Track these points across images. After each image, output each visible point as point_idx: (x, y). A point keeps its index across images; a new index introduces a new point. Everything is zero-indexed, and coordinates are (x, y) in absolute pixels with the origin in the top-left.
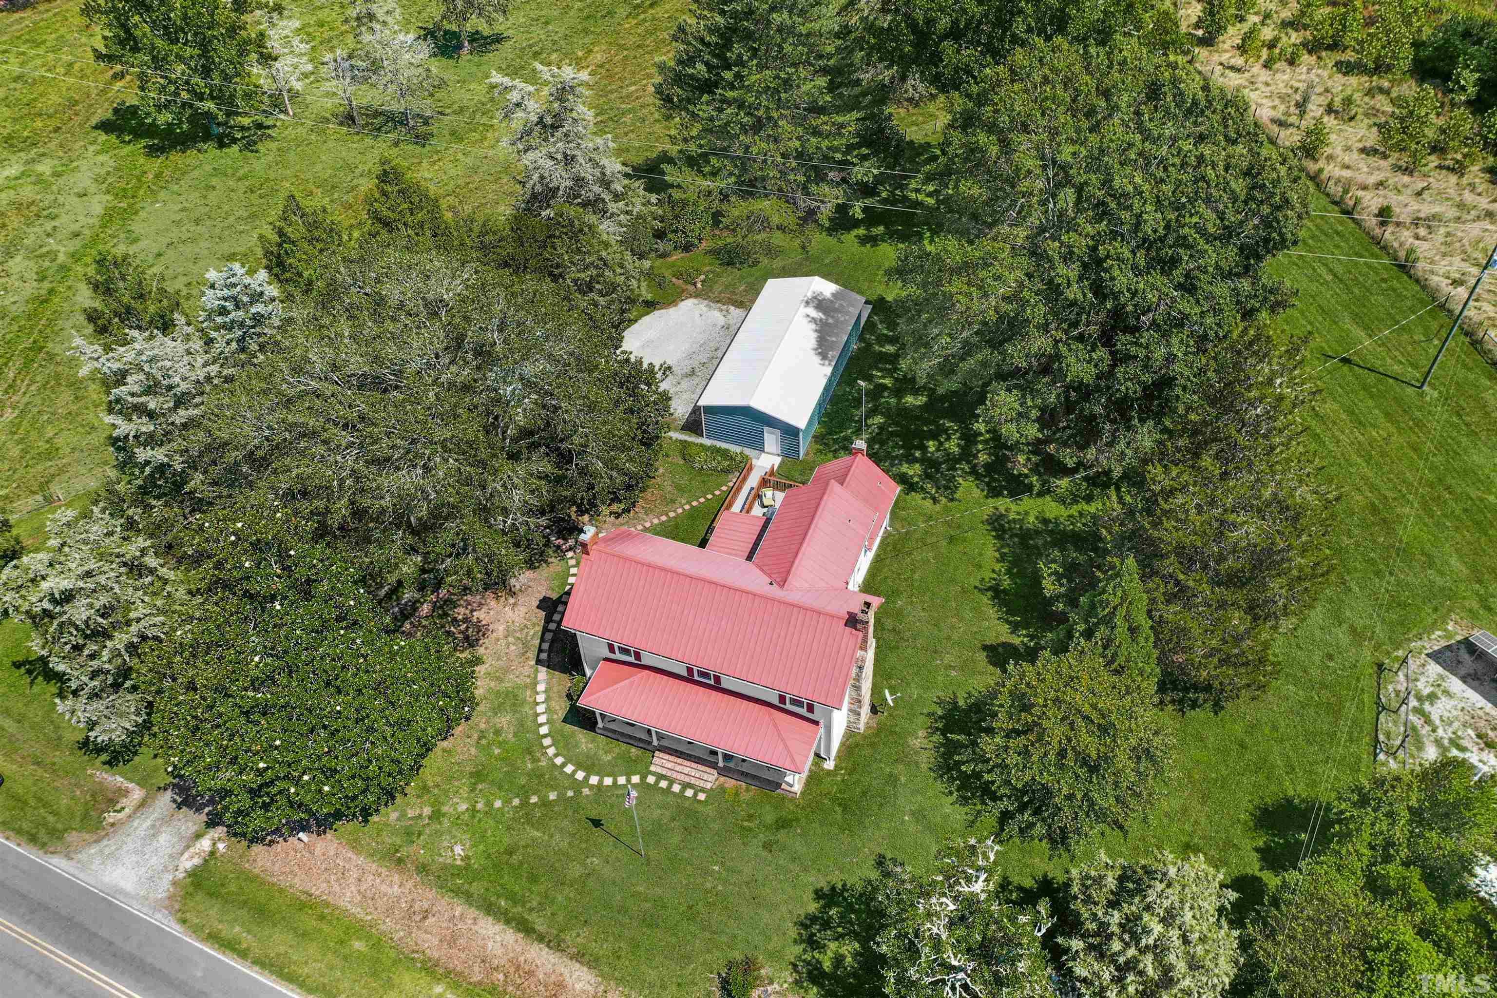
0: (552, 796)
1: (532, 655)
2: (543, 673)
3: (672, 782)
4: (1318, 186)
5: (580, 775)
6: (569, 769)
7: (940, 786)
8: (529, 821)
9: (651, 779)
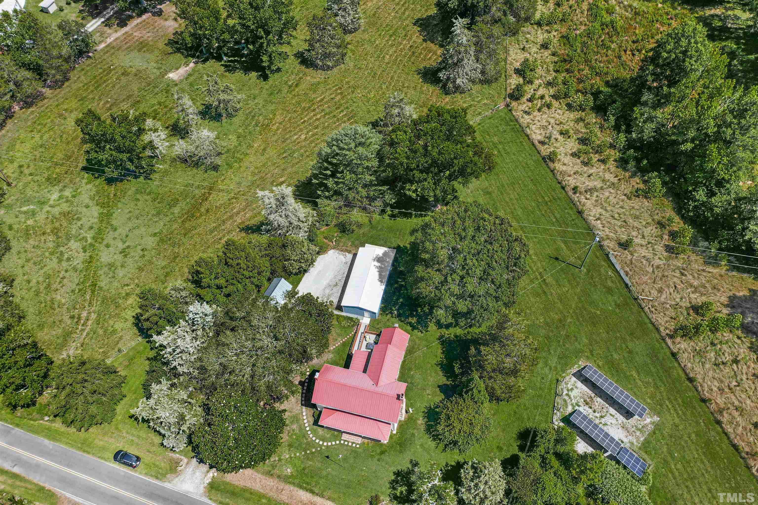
0: (314, 450)
1: (299, 402)
2: (304, 408)
3: (348, 442)
4: (554, 174)
5: (321, 443)
6: (317, 441)
7: (427, 436)
8: (308, 459)
9: (342, 442)
